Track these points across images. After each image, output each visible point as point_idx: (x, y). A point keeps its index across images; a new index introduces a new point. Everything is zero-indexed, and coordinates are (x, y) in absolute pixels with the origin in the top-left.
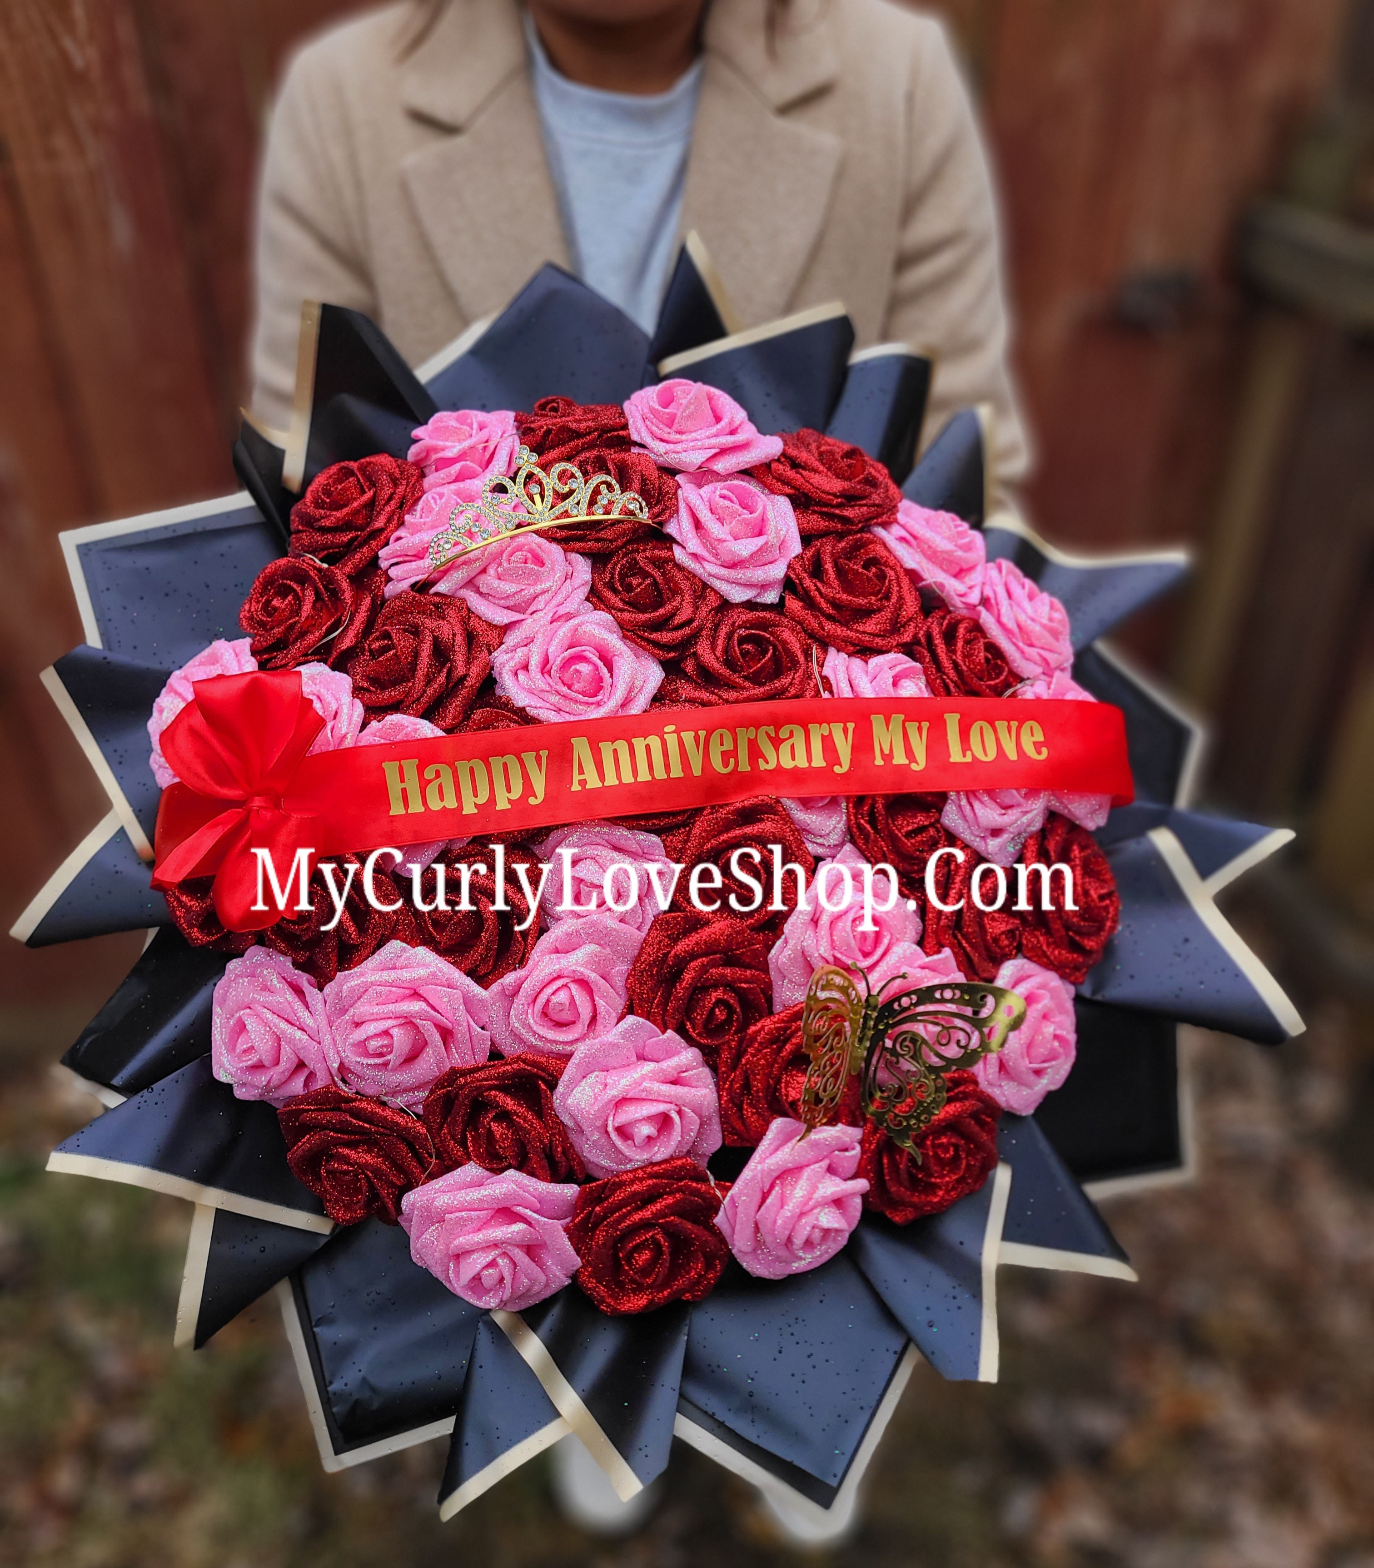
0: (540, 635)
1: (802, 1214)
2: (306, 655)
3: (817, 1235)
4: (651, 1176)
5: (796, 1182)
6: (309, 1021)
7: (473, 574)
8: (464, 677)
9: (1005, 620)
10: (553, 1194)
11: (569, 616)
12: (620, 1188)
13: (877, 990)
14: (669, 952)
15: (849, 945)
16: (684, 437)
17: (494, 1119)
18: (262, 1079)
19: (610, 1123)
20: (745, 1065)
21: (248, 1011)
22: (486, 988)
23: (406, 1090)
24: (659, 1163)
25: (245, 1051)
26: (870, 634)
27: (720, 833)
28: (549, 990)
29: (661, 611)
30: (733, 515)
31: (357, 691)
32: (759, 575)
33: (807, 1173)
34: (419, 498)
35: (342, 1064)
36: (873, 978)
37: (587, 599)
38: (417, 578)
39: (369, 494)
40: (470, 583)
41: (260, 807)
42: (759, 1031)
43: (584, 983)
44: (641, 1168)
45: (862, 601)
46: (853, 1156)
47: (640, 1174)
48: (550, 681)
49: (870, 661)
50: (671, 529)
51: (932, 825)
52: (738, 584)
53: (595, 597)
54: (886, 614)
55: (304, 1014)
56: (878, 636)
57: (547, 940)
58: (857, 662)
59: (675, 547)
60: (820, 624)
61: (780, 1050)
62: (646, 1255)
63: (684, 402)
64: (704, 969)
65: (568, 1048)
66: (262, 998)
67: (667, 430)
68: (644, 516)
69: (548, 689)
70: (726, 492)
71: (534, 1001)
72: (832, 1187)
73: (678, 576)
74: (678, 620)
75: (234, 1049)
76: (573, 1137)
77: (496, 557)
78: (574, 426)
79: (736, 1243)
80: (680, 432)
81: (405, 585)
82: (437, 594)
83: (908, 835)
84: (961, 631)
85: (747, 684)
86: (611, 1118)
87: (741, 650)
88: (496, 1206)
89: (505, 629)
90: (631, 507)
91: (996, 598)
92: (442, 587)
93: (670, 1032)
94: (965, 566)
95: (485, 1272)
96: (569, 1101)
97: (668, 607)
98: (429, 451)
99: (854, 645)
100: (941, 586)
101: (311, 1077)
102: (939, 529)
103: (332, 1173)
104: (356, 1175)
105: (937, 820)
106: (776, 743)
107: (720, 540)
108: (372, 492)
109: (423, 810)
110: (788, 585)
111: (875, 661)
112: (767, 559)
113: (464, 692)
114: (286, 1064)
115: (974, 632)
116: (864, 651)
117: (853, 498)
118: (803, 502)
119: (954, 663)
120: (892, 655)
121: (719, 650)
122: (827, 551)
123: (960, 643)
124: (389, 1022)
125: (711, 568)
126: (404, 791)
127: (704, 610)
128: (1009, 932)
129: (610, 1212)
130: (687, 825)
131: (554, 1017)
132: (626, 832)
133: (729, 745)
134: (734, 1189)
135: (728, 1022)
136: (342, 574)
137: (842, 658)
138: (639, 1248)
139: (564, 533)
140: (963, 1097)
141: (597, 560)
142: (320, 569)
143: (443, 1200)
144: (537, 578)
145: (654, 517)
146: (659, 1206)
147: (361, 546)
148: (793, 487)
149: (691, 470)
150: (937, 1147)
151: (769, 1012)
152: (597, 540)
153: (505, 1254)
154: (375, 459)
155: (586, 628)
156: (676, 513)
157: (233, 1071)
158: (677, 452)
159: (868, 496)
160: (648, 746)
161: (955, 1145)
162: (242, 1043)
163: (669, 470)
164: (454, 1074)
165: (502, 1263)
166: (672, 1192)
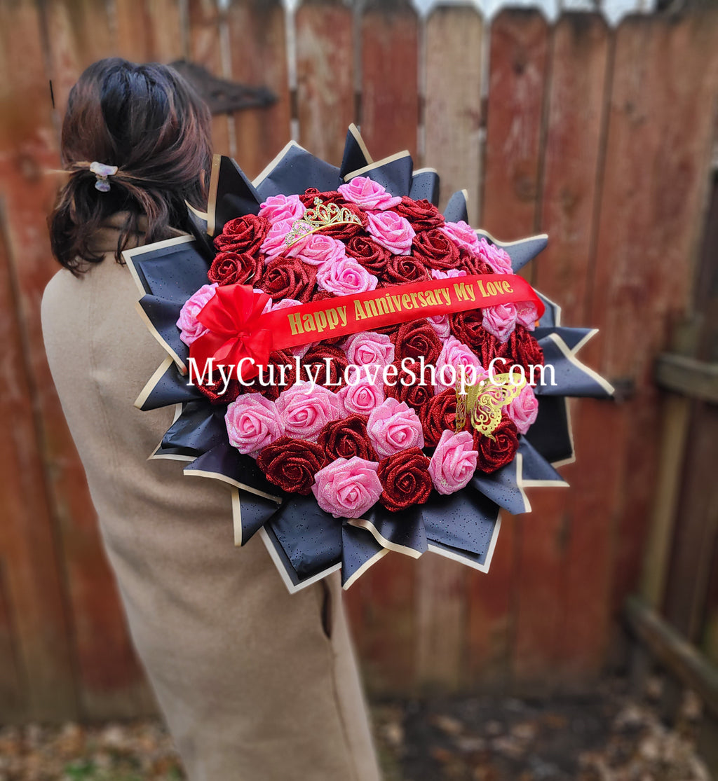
0: (332, 267)
1: (458, 463)
4: (405, 453)
5: (454, 452)
7: (301, 249)
8: (308, 284)
9: (489, 256)
10: (370, 465)
11: (341, 260)
12: (394, 459)
16: (366, 197)
17: (347, 439)
20: (431, 412)
22: (336, 393)
23: (310, 436)
24: (407, 449)
26: (446, 263)
27: (409, 332)
28: (359, 391)
29: (373, 256)
30: (390, 222)
32: (403, 244)
33: (457, 449)
34: (272, 226)
37: (345, 254)
38: (281, 253)
40: (301, 253)
41: (243, 335)
42: (434, 400)
43: (370, 388)
45: (441, 251)
46: (472, 443)
48: (339, 282)
49: (447, 272)
50: (369, 230)
52: (396, 248)
53: (348, 254)
54: (450, 255)
56: (448, 264)
58: (443, 273)
59: (372, 236)
60: (428, 260)
61: (442, 406)
62: (406, 483)
63: (364, 184)
65: (368, 412)
68: (360, 223)
69: (339, 285)
70: (387, 215)
71: (353, 397)
72: (467, 453)
73: (375, 246)
74: (379, 259)
76: (374, 445)
77: (309, 242)
78: (325, 195)
79: (436, 476)
80: (364, 196)
81: (276, 255)
82: (290, 257)
83: (473, 328)
84: (476, 260)
85: (408, 280)
86: (388, 434)
87: (404, 268)
89: (318, 266)
90: (356, 220)
91: (485, 250)
92: (291, 254)
93: (404, 402)
94: (473, 240)
96: (372, 430)
97: (375, 255)
98: (270, 210)
99: (441, 267)
100: (466, 246)
101: (274, 435)
102: (462, 226)
103: (287, 469)
104: (298, 467)
105: (481, 325)
106: (425, 298)
107: (388, 231)
108: (252, 226)
109: (303, 332)
110: (413, 247)
111: (449, 272)
112: (404, 238)
113: (309, 288)
114: (264, 431)
115: (481, 261)
116: (445, 269)
117: (430, 216)
118: (411, 219)
119: (477, 270)
120: (454, 270)
121: (396, 269)
122: (425, 235)
123: (477, 265)
124: (305, 407)
125: (387, 242)
126: (296, 325)
127: (387, 257)
128: (511, 364)
129: (392, 468)
130: (396, 330)
131: (361, 402)
132: (376, 334)
133: (409, 300)
134: (434, 456)
135: (423, 397)
136: (248, 255)
137: (437, 271)
138: (404, 480)
139: (332, 232)
140: (505, 420)
141: (345, 241)
142: (239, 255)
143: (332, 471)
144: (327, 247)
145: (363, 224)
146: (409, 463)
147: (253, 246)
148: (407, 214)
149: (371, 209)
150: (499, 439)
151: (435, 395)
152: (344, 234)
153: (357, 487)
154: (248, 216)
155: (348, 263)
156: (369, 224)
157: (241, 440)
158: (365, 202)
159: (434, 216)
160: (381, 302)
161: (505, 438)
162: (247, 425)
163: (363, 210)
164: (330, 424)
165: (357, 490)
166: (413, 459)
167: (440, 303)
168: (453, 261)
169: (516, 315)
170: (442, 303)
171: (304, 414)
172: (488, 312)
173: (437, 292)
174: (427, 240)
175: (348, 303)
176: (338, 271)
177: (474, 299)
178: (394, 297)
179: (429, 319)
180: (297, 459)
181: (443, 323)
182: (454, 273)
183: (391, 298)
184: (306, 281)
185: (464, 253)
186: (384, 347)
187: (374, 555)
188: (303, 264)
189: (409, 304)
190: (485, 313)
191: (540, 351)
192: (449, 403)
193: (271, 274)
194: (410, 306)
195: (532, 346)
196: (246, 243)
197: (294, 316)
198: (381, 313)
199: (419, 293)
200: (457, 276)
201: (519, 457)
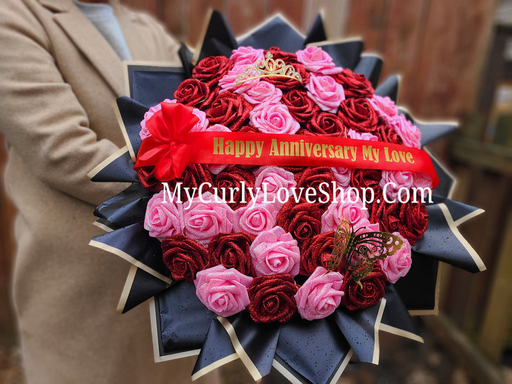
0: (265, 108)
1: (323, 298)
2: (193, 106)
3: (326, 306)
4: (277, 278)
5: (322, 288)
6: (178, 213)
7: (247, 89)
8: (241, 117)
9: (403, 130)
10: (245, 279)
11: (274, 104)
12: (267, 280)
14: (292, 208)
15: (348, 216)
17: (231, 251)
20: (311, 248)
21: (158, 207)
22: (234, 210)
23: (203, 239)
24: (279, 274)
25: (156, 219)
26: (363, 126)
28: (253, 214)
29: (302, 107)
30: (326, 85)
31: (207, 117)
32: (332, 104)
33: (326, 286)
34: (233, 67)
35: (185, 228)
36: (354, 227)
37: (280, 101)
38: (230, 88)
39: (218, 65)
40: (246, 92)
41: (174, 145)
42: (317, 238)
43: (264, 214)
44: (274, 275)
45: (362, 116)
46: (341, 283)
48: (266, 121)
50: (307, 86)
52: (325, 105)
53: (283, 101)
54: (369, 122)
55: (176, 210)
56: (365, 127)
58: (358, 134)
59: (308, 92)
60: (349, 121)
62: (270, 304)
64: (302, 215)
65: (256, 233)
67: (309, 59)
68: (300, 80)
69: (266, 124)
70: (325, 79)
71: (248, 217)
72: (333, 292)
73: (308, 100)
74: (307, 111)
75: (152, 218)
76: (253, 261)
77: (255, 85)
78: (282, 54)
79: (300, 305)
80: (313, 61)
81: (226, 90)
82: (236, 93)
84: (390, 130)
85: (325, 133)
86: (267, 258)
87: (326, 123)
88: (226, 279)
89: (254, 105)
90: (297, 76)
91: (400, 124)
92: (237, 91)
93: (289, 233)
94: (393, 114)
95: (220, 300)
96: (255, 250)
97: (305, 107)
98: (238, 56)
99: (358, 129)
100: (385, 117)
101: (175, 231)
102: (386, 101)
103: (176, 262)
104: (184, 263)
105: (378, 184)
106: (334, 150)
107: (322, 91)
109: (223, 154)
110: (340, 108)
111: (363, 134)
112: (334, 100)
113: (240, 120)
114: (168, 225)
115: (394, 132)
116: (360, 131)
117: (361, 87)
118: (346, 86)
119: (388, 138)
120: (369, 134)
121: (318, 122)
122: (352, 101)
123: (389, 134)
124: (203, 215)
125: (318, 99)
126: (218, 147)
127: (314, 111)
128: (396, 223)
129: (263, 287)
130: (302, 171)
131: (253, 223)
132: (284, 170)
133: (319, 149)
134: (303, 287)
135: (307, 233)
136: (207, 85)
137: (354, 131)
138: (270, 300)
139: (276, 82)
140: (377, 271)
141: (284, 91)
142: (201, 84)
143: (210, 275)
144: (267, 92)
145: (303, 81)
146: (278, 287)
147: (213, 79)
148: (344, 82)
149: (315, 71)
150: (367, 286)
151: (320, 234)
152: (286, 85)
153: (227, 295)
154: (220, 57)
155: (279, 108)
156: (309, 82)
157: (150, 226)
158: (311, 65)
159: (366, 88)
160: (295, 145)
161: (373, 286)
162: (156, 217)
163: (308, 71)
164: (220, 235)
165: (226, 297)
166: (282, 284)
167: (347, 157)
169: (412, 183)
170: (348, 158)
171: (200, 221)
172: (387, 175)
173: (346, 149)
174: (353, 105)
175: (267, 140)
176: (268, 112)
177: (377, 161)
178: (307, 144)
179: (333, 169)
180: (185, 256)
181: (346, 174)
182: (368, 137)
183: (305, 144)
185: (382, 122)
186: (287, 182)
187: (228, 355)
188: (244, 100)
189: (318, 152)
190: (384, 175)
191: (425, 218)
192: (328, 245)
193: (216, 102)
194: (318, 155)
195: (419, 211)
196: (209, 75)
197: (219, 140)
198: (292, 154)
199: (330, 146)
200: (368, 139)
201: (383, 302)
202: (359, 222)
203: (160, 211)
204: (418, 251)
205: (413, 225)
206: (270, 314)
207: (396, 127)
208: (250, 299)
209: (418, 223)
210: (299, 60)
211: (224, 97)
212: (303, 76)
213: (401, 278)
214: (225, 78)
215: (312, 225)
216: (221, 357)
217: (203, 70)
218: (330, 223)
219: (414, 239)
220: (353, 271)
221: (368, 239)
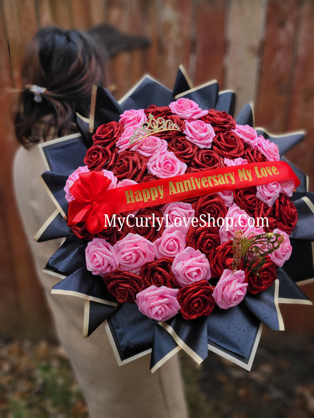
0: (158, 158)
1: (233, 292)
2: (101, 168)
3: (237, 297)
4: (197, 285)
5: (231, 284)
6: (111, 254)
7: (139, 146)
8: (141, 169)
9: (264, 148)
10: (173, 291)
11: (164, 153)
12: (189, 288)
13: (247, 237)
14: (196, 231)
16: (185, 111)
17: (158, 274)
18: (100, 269)
19: (186, 273)
20: (216, 257)
21: (96, 253)
22: (153, 242)
23: (135, 269)
24: (198, 282)
25: (96, 262)
26: (234, 154)
27: (205, 202)
28: (168, 242)
29: (185, 151)
30: (199, 128)
31: (115, 175)
32: (207, 141)
33: (234, 282)
34: (124, 130)
35: (119, 264)
36: (245, 233)
37: (167, 149)
38: (126, 148)
40: (139, 148)
41: (96, 204)
42: (219, 248)
43: (176, 240)
44: (194, 283)
45: (231, 146)
46: (244, 278)
47: (194, 285)
48: (161, 168)
49: (235, 160)
50: (185, 132)
51: (254, 197)
52: (202, 144)
53: (169, 149)
54: (237, 149)
55: (109, 252)
56: (236, 154)
57: (165, 231)
58: (232, 161)
59: (186, 136)
60: (222, 152)
61: (224, 253)
62: (196, 305)
63: (185, 103)
64: (205, 234)
65: (174, 256)
66: (99, 249)
67: (180, 110)
68: (179, 129)
69: (161, 170)
70: (197, 123)
71: (164, 245)
72: (240, 285)
73: (188, 143)
74: (189, 153)
75: (93, 262)
76: (176, 277)
77: (145, 141)
78: (159, 110)
79: (218, 300)
81: (124, 150)
82: (131, 151)
83: (249, 199)
84: (255, 151)
85: (207, 167)
86: (186, 272)
87: (205, 159)
88: (160, 295)
89: (148, 158)
90: (176, 127)
91: (261, 144)
92: (132, 149)
93: (198, 250)
94: (253, 137)
95: (158, 311)
96: (175, 268)
97: (187, 150)
98: (125, 119)
99: (230, 157)
100: (249, 142)
101: (112, 267)
102: (247, 129)
103: (118, 290)
104: (125, 290)
105: (255, 196)
106: (217, 179)
107: (197, 134)
108: (112, 129)
109: (135, 202)
110: (213, 143)
111: (236, 160)
112: (208, 138)
113: (141, 173)
114: (106, 264)
115: (258, 152)
116: (233, 158)
117: (226, 123)
118: (214, 125)
119: (255, 159)
120: (239, 158)
121: (200, 159)
122: (221, 135)
123: (255, 155)
124: (131, 252)
125: (195, 140)
126: (130, 197)
127: (195, 150)
128: (274, 222)
129: (187, 294)
130: (197, 200)
131: (169, 248)
132: (183, 203)
133: (206, 181)
134: (217, 287)
135: (211, 247)
136: (108, 148)
137: (228, 159)
138: (195, 303)
139: (160, 135)
140: (268, 262)
141: (168, 140)
142: (102, 148)
143: (147, 294)
144: (155, 145)
145: (181, 129)
146: (199, 292)
147: (111, 142)
148: (211, 121)
149: (188, 119)
150: (263, 274)
151: (220, 245)
152: (168, 136)
153: (163, 306)
154: (112, 122)
155: (168, 156)
156: (185, 129)
157: (92, 268)
158: (184, 115)
159: (229, 122)
160: (187, 183)
161: (268, 274)
162: (95, 260)
163: (182, 119)
164: (147, 264)
165: (163, 308)
166: (202, 289)
167: (228, 182)
168: (239, 152)
169: (280, 189)
170: (229, 183)
171: (130, 257)
172: (261, 188)
173: (226, 175)
174: (223, 139)
175: (165, 183)
176: (161, 161)
177: (251, 180)
178: (196, 180)
179: (220, 193)
180: (124, 285)
181: (230, 194)
182: (239, 161)
183: (194, 180)
184: (140, 167)
185: (247, 146)
186: (187, 212)
187: (173, 349)
188: (140, 155)
189: (206, 184)
190: (259, 188)
191: (295, 212)
192: (229, 251)
193: (119, 162)
194: (206, 185)
195: (290, 209)
196: (107, 140)
197: (129, 192)
198: (187, 190)
199: (214, 176)
200: (241, 164)
201: (277, 282)
202: (248, 229)
203: (97, 255)
204: (295, 238)
205: (287, 220)
206: (197, 312)
207: (259, 147)
208: (180, 304)
209: (291, 218)
210: (173, 112)
211: (123, 156)
212: (180, 125)
213: (286, 261)
214: (121, 140)
215: (213, 240)
216: (169, 351)
217: (102, 137)
218: (226, 235)
219: (290, 230)
220: (251, 266)
221: (257, 241)
